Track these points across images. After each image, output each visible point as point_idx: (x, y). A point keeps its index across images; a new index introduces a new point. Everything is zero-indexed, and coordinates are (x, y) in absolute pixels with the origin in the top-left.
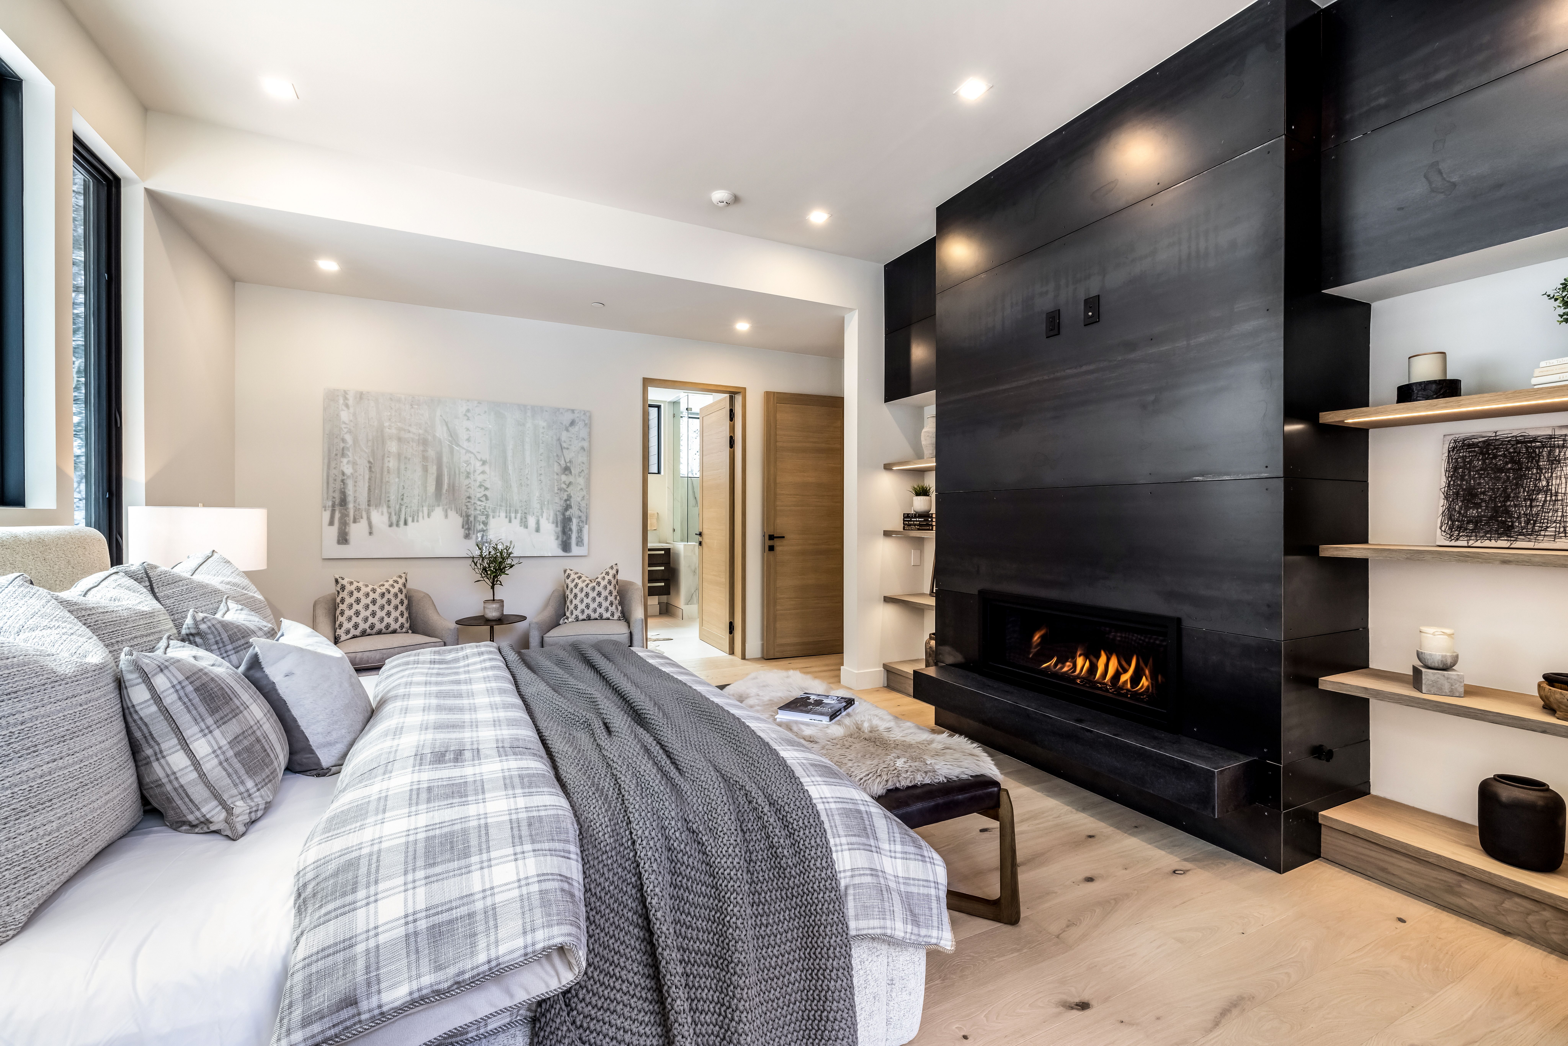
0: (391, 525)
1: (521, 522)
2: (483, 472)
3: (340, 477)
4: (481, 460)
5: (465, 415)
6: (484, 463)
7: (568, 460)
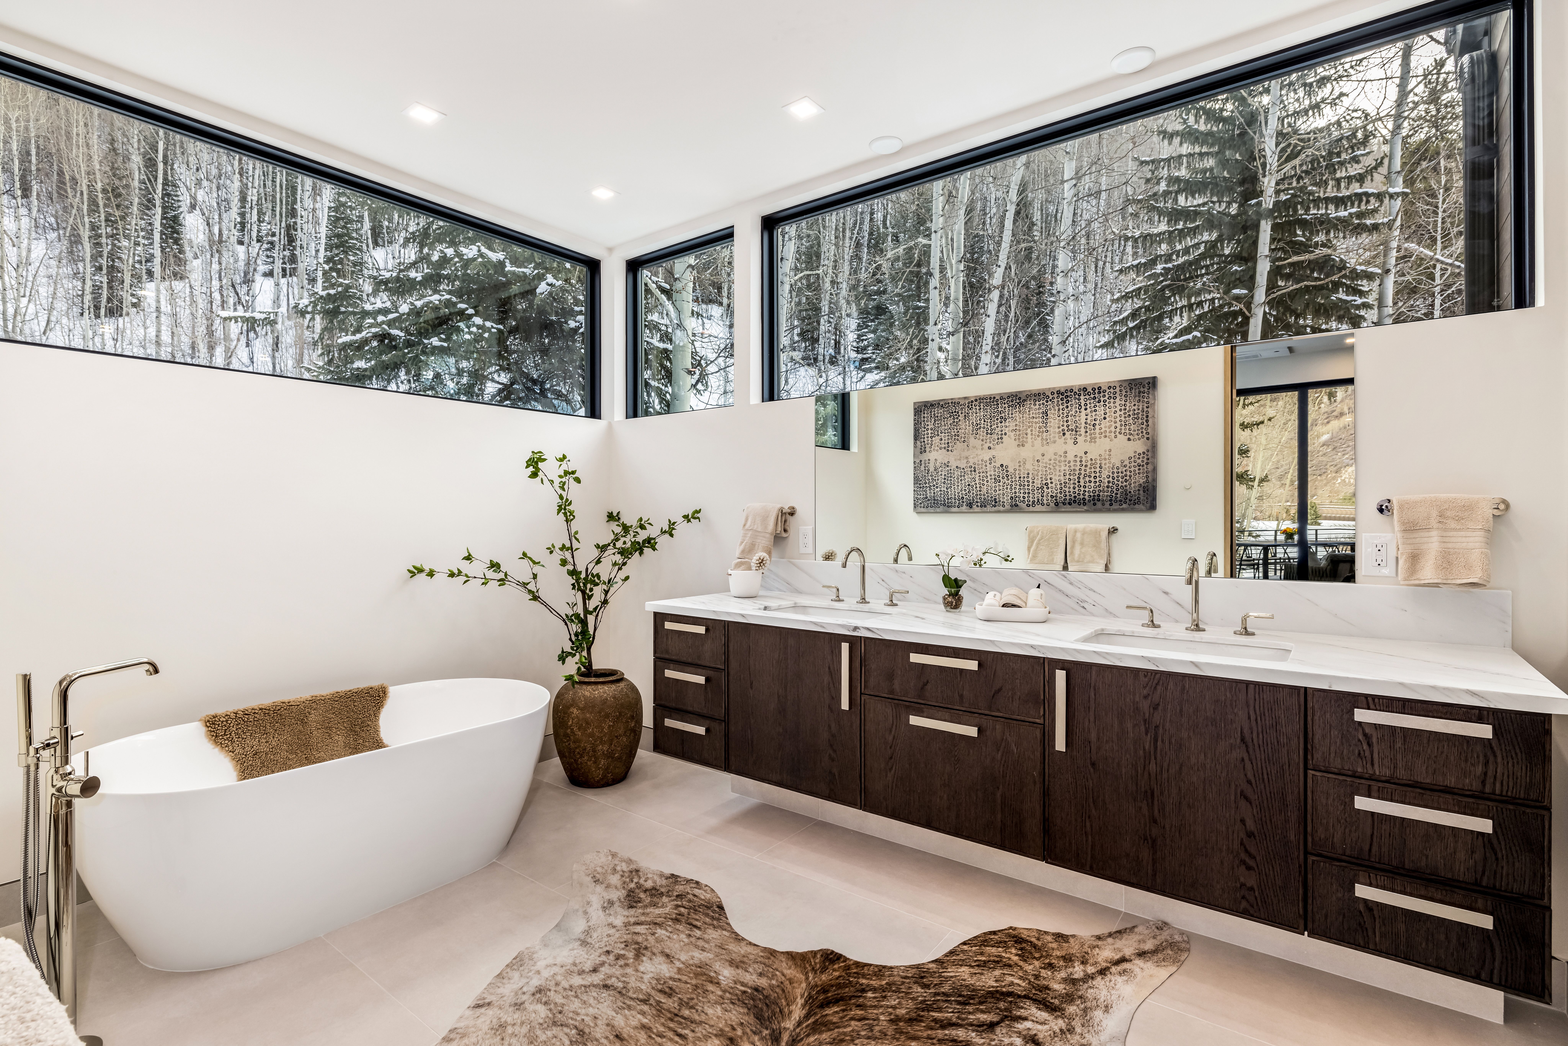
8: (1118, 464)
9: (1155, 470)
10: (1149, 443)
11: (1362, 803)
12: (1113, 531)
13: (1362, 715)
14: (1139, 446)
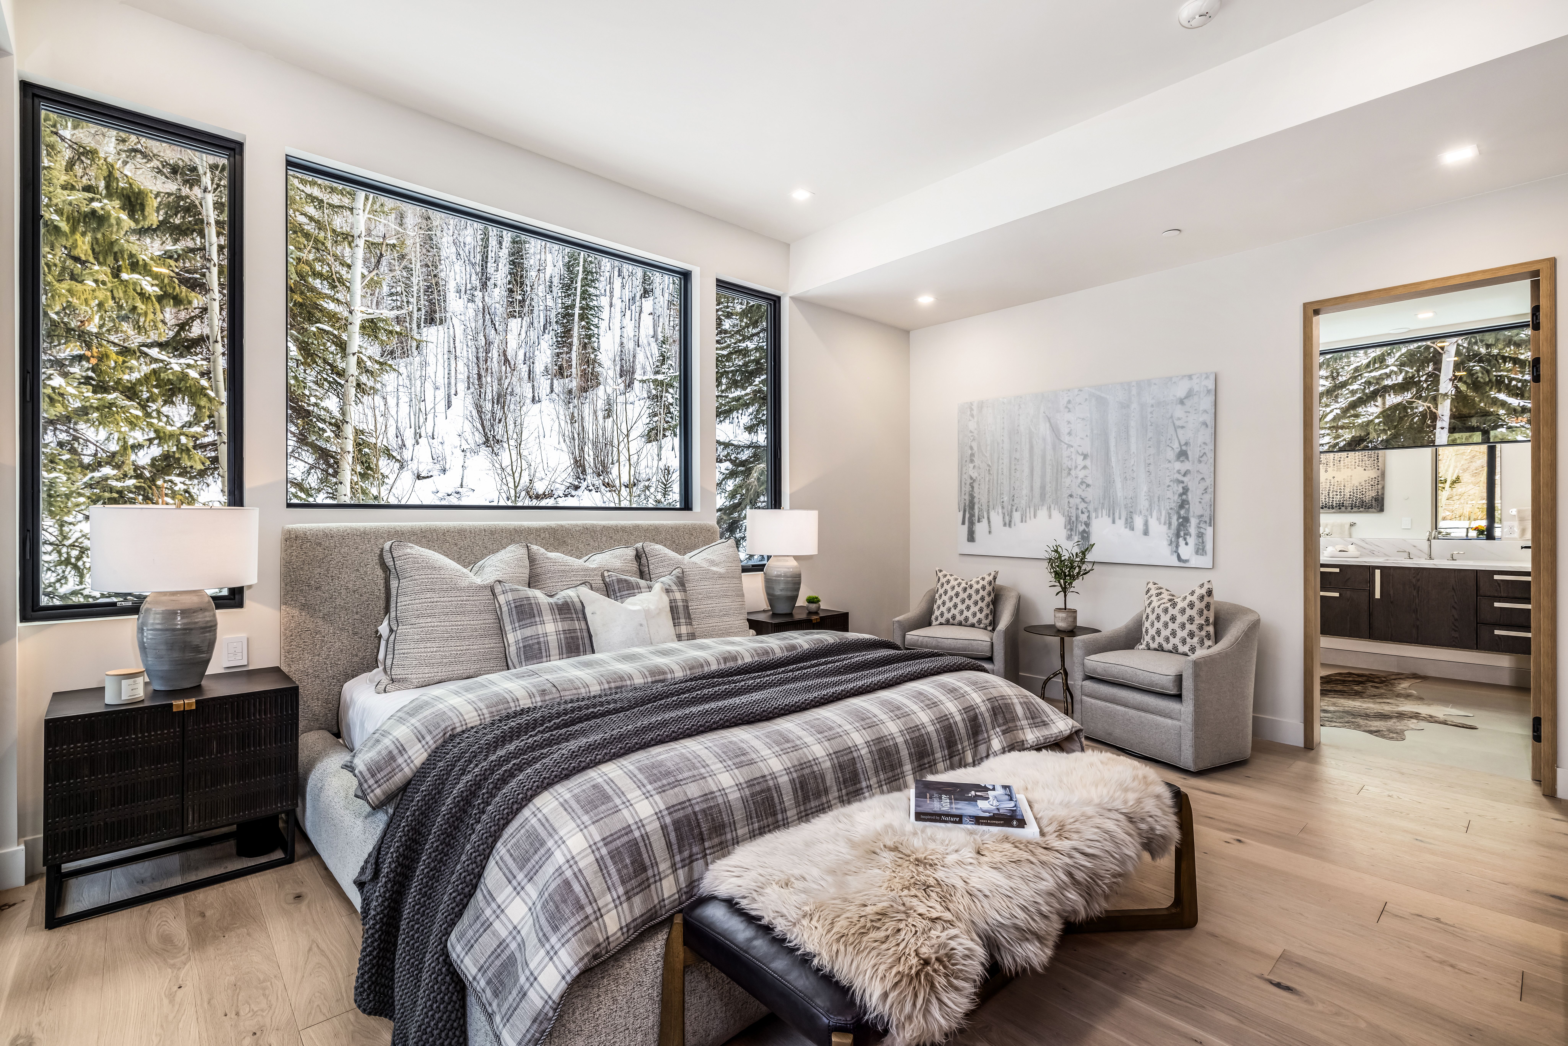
0: (1005, 525)
1: (1126, 523)
2: (1085, 467)
3: (969, 481)
4: (1082, 454)
5: (1066, 407)
6: (1085, 456)
7: (1183, 443)
8: (1357, 484)
9: (1383, 488)
10: (1379, 472)
11: (1496, 605)
12: (1352, 525)
13: (1496, 577)
14: (1372, 474)
